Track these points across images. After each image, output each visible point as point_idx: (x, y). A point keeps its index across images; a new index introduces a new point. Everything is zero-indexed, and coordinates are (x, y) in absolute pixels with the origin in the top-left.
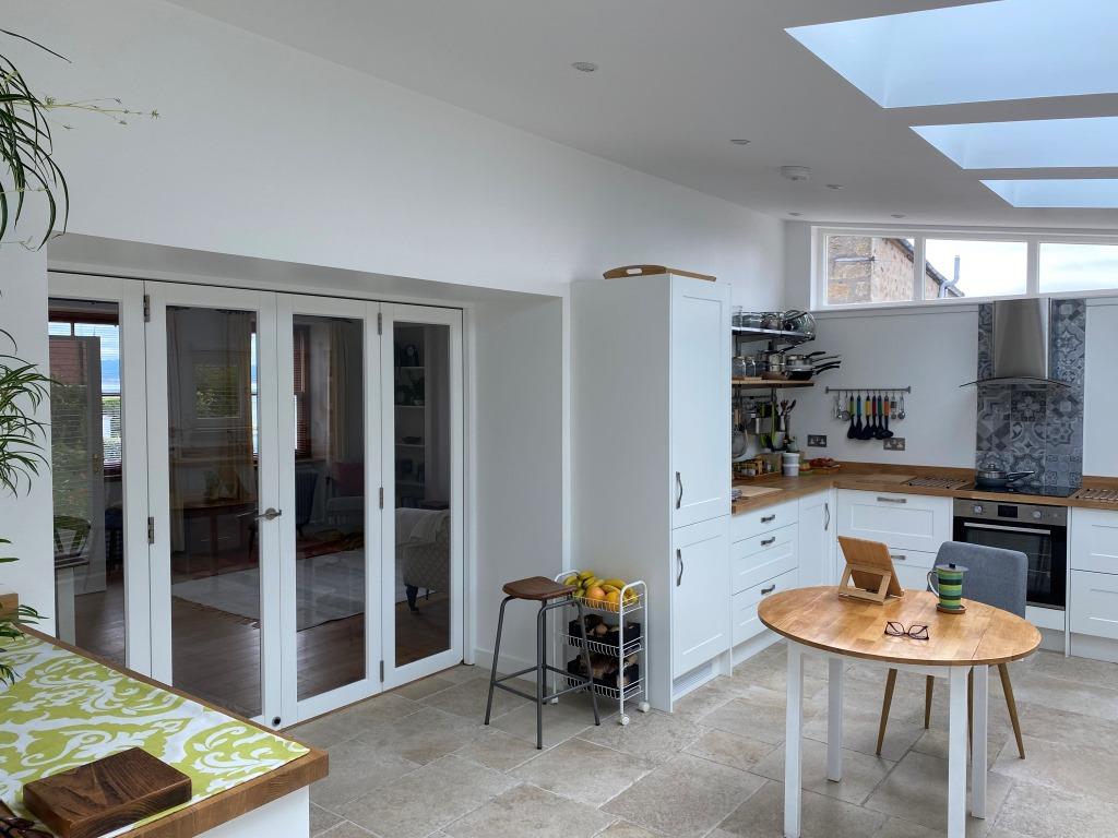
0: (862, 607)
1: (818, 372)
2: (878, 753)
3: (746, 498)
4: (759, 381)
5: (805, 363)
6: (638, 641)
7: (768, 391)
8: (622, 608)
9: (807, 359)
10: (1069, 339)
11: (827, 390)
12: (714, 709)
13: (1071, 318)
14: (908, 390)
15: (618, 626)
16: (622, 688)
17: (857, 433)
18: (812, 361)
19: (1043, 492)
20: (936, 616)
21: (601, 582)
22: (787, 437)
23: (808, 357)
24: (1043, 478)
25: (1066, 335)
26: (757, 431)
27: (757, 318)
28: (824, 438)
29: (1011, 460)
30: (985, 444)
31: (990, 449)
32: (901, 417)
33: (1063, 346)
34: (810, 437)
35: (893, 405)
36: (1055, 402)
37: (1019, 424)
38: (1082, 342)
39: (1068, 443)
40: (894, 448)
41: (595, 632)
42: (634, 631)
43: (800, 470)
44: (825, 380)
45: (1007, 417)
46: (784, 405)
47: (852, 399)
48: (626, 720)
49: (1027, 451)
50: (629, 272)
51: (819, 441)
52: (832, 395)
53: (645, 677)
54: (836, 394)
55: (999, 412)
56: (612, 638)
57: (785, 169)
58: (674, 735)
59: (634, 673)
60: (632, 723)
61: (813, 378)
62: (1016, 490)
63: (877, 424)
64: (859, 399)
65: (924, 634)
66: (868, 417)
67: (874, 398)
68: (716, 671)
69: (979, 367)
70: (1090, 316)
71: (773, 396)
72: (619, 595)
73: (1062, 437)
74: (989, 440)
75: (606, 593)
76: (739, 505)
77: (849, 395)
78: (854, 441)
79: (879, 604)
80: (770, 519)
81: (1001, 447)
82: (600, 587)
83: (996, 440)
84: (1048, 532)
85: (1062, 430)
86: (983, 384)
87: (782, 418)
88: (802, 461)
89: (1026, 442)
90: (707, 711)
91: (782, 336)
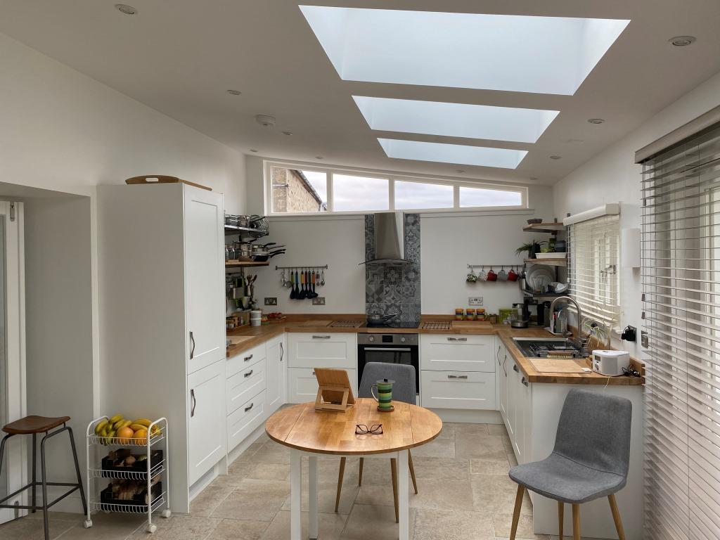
0: (334, 416)
1: (272, 256)
2: (336, 511)
3: (234, 345)
4: (237, 262)
5: (263, 251)
6: (162, 464)
7: (238, 269)
8: (149, 440)
9: (264, 248)
10: (413, 236)
11: (277, 268)
12: (219, 503)
13: (413, 224)
14: (326, 267)
15: (146, 455)
16: (150, 503)
17: (296, 295)
18: (268, 249)
19: (402, 325)
20: (378, 416)
21: (129, 422)
22: (251, 300)
23: (265, 246)
24: (402, 317)
25: (411, 234)
26: (234, 297)
27: (234, 219)
28: (276, 299)
29: (385, 308)
30: (371, 299)
31: (373, 302)
32: (323, 284)
33: (409, 240)
34: (266, 299)
35: (318, 276)
36: (406, 273)
37: (388, 286)
38: (419, 238)
39: (413, 296)
40: (319, 304)
41: (125, 464)
42: (158, 456)
43: (262, 321)
44: (275, 261)
45: (382, 282)
46: (249, 278)
47: (292, 273)
48: (153, 528)
49: (393, 302)
50: (148, 180)
51: (271, 301)
52: (280, 271)
53: (167, 490)
54: (282, 270)
55: (378, 280)
56: (142, 466)
57: (259, 117)
58: (194, 531)
59: (158, 489)
60: (159, 529)
61: (269, 260)
62: (388, 326)
63: (308, 289)
64: (297, 273)
65: (380, 430)
66: (302, 285)
67: (306, 273)
68: (216, 473)
69: (366, 253)
70: (422, 223)
71: (242, 273)
72: (147, 432)
73: (410, 293)
74: (373, 296)
75: (135, 431)
76: (231, 350)
77: (291, 271)
78: (295, 300)
79: (343, 412)
80: (250, 358)
81: (379, 300)
82: (129, 427)
83: (376, 296)
84: (409, 349)
85: (410, 288)
86: (368, 263)
87: (249, 287)
88: (263, 316)
89: (392, 297)
90: (215, 505)
91: (250, 231)
